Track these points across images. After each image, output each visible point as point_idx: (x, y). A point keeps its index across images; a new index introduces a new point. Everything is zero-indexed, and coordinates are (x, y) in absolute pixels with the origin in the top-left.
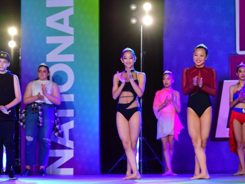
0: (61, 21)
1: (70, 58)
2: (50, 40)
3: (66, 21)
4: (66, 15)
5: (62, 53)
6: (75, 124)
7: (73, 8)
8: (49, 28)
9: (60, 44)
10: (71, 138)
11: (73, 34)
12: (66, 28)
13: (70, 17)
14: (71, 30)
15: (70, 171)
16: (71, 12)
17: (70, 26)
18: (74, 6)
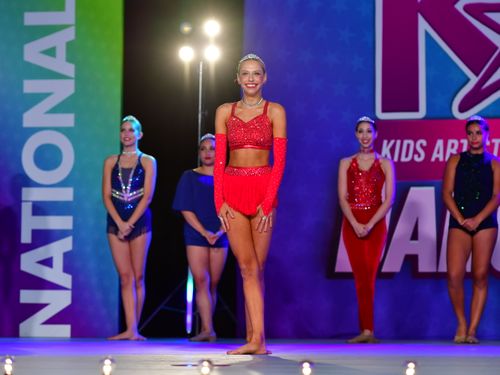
0: (51, 52)
1: (68, 120)
2: (30, 86)
3: (61, 52)
4: (60, 40)
5: (54, 111)
6: (74, 242)
7: (73, 28)
8: (28, 64)
9: (48, 95)
10: (67, 269)
11: (73, 76)
12: (61, 64)
13: (68, 44)
14: (69, 69)
15: (64, 331)
16: (70, 34)
17: (68, 60)
18: (76, 25)
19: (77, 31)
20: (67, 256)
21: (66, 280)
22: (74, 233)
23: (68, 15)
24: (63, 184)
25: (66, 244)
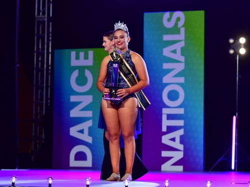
0: (174, 52)
1: (182, 80)
2: (166, 66)
3: (179, 52)
4: (178, 47)
5: (176, 76)
6: (185, 131)
9: (173, 69)
10: (181, 142)
11: (184, 61)
13: (182, 48)
14: (182, 59)
15: (180, 168)
16: (182, 44)
17: (182, 55)
18: (185, 40)
19: (185, 43)
20: (181, 137)
21: (181, 147)
22: (185, 127)
23: (182, 36)
24: (179, 107)
25: (181, 132)
